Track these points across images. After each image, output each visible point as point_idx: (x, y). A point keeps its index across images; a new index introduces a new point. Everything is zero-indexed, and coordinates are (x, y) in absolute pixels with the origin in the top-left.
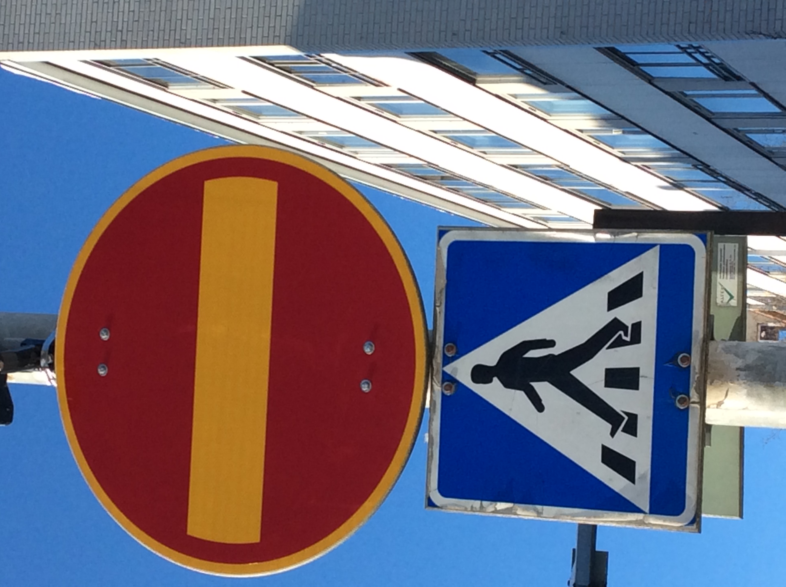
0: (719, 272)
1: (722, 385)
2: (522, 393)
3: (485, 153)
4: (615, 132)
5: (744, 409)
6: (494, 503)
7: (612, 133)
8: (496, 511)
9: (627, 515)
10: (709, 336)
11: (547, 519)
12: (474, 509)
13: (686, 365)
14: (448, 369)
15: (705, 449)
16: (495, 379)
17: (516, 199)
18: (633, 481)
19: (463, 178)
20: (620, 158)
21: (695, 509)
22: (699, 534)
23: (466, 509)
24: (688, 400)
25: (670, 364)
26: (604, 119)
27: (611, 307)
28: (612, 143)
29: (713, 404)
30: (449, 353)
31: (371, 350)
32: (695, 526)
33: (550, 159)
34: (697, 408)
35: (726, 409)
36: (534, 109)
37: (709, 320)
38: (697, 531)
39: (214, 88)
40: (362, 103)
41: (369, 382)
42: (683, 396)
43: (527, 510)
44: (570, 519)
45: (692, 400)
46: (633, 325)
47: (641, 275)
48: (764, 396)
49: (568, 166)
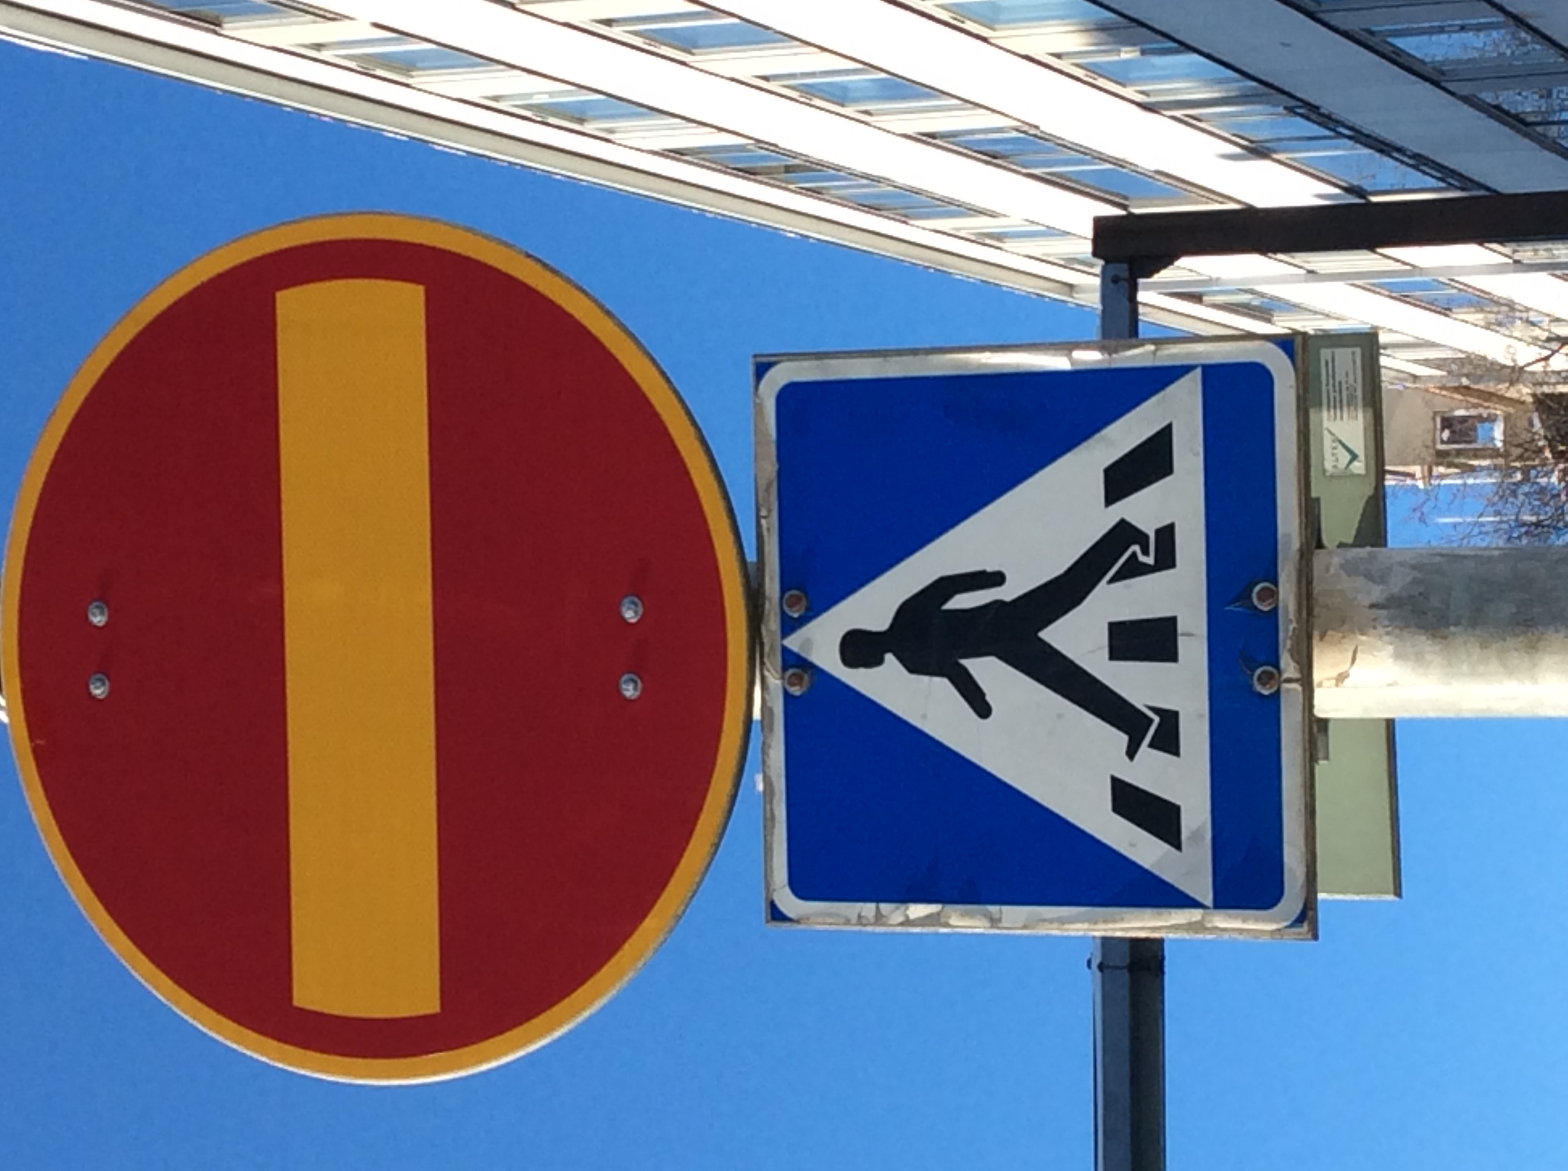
0: (1325, 407)
1: (1343, 641)
2: (944, 683)
3: (867, 112)
4: (1126, 52)
5: (1389, 685)
6: (903, 907)
7: (1119, 55)
8: (907, 922)
9: (1170, 913)
10: (1313, 539)
11: (1012, 932)
12: (864, 921)
13: (1270, 604)
14: (793, 642)
15: (1318, 769)
16: (889, 658)
17: (938, 199)
18: (1178, 847)
19: (828, 167)
20: (1140, 105)
21: (1303, 895)
22: (1314, 942)
23: (847, 922)
24: (1277, 675)
25: (1239, 606)
26: (1102, 28)
27: (1112, 497)
28: (1120, 75)
29: (1329, 679)
30: (794, 609)
31: (636, 613)
32: (1305, 927)
33: (1002, 117)
34: (1295, 690)
35: (1356, 687)
36: (962, 19)
37: (1310, 510)
38: (1310, 936)
39: (315, 22)
40: (615, 32)
41: (635, 678)
42: (1269, 668)
43: (970, 915)
44: (1058, 929)
45: (1285, 676)
46: (1158, 532)
47: (1169, 427)
48: (1428, 657)
49: (1037, 127)
